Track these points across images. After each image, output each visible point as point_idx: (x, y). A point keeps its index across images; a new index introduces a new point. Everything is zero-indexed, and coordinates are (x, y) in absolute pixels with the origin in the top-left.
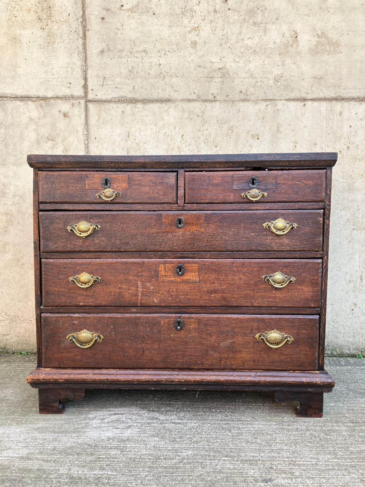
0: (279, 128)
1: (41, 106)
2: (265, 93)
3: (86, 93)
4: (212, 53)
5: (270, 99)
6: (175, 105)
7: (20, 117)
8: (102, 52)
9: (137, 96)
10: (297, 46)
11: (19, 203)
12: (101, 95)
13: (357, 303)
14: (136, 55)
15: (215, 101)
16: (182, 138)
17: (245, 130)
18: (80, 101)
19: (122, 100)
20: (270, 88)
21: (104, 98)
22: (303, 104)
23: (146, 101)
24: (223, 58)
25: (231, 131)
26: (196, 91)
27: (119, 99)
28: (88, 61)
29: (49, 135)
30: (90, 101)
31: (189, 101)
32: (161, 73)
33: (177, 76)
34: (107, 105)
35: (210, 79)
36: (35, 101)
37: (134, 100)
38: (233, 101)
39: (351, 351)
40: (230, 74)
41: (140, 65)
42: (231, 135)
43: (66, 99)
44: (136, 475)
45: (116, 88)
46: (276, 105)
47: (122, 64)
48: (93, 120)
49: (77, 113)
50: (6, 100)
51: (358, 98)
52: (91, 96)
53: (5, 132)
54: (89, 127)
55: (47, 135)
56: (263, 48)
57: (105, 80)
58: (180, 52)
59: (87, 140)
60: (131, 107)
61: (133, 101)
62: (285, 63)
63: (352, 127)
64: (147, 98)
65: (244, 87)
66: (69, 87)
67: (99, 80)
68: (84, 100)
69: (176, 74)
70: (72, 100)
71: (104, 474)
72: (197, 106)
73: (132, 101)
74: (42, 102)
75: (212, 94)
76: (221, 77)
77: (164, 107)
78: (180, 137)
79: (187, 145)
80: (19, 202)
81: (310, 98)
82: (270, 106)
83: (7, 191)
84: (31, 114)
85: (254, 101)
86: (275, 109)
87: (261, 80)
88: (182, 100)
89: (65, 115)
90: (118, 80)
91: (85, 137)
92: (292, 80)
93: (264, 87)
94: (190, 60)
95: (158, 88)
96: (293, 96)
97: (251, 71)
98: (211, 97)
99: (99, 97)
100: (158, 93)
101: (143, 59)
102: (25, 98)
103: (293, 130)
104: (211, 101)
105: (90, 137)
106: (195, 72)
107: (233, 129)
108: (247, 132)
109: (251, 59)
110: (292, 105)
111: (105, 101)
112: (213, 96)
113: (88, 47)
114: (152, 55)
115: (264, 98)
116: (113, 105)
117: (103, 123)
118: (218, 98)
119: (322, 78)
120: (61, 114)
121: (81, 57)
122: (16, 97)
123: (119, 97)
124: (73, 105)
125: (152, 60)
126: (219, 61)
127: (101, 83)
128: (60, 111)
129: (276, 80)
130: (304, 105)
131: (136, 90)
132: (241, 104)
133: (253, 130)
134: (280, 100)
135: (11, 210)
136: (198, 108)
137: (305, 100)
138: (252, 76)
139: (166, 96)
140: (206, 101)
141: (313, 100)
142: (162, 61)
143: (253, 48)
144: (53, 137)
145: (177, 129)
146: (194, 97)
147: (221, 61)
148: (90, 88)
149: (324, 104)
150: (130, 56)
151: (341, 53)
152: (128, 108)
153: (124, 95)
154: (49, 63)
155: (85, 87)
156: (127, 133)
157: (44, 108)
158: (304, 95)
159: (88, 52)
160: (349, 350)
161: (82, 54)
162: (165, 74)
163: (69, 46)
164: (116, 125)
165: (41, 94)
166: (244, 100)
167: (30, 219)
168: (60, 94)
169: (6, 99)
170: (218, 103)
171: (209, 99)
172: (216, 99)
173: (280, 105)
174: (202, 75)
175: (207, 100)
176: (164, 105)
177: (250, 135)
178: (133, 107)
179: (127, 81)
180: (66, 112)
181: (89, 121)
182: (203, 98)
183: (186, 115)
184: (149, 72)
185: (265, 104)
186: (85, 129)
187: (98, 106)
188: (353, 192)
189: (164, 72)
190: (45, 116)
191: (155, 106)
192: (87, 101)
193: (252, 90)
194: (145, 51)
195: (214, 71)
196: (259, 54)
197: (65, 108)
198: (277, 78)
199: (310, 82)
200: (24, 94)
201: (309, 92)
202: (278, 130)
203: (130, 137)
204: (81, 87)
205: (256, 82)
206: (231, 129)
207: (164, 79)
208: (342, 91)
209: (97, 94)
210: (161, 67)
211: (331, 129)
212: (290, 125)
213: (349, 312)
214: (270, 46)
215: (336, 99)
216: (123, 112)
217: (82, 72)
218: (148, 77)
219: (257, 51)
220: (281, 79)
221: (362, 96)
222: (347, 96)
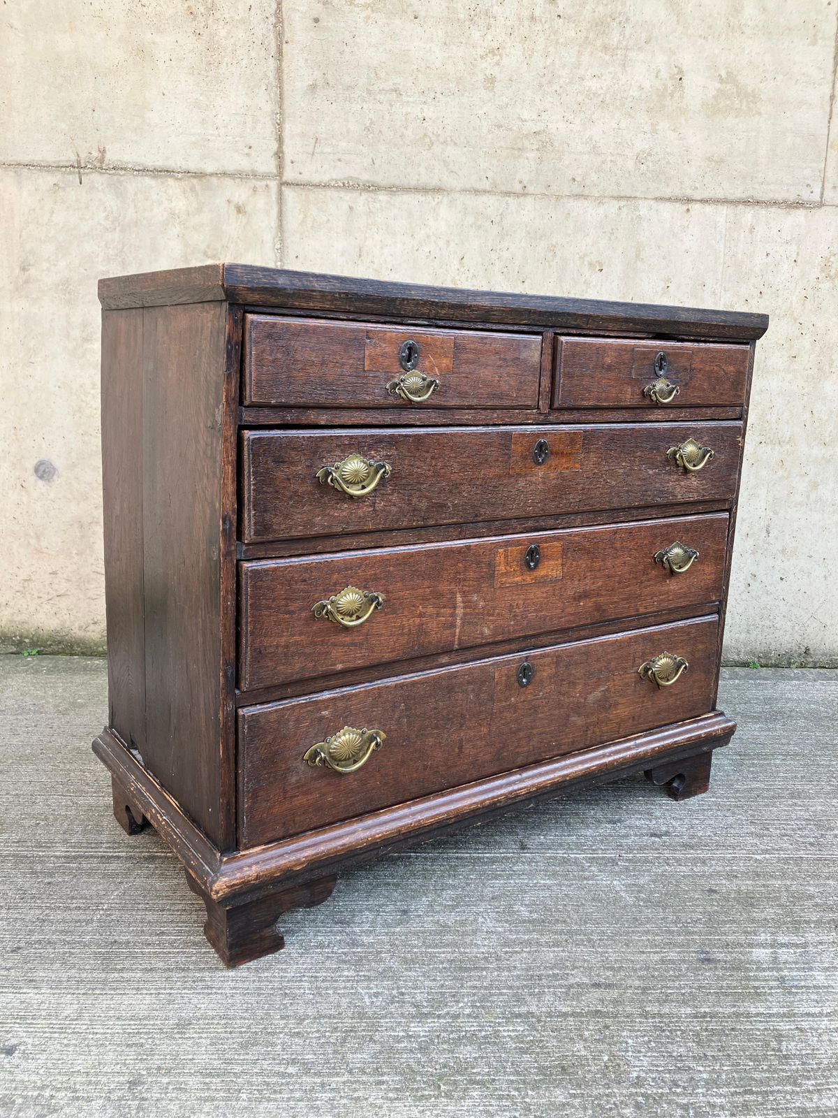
0: (639, 251)
1: (193, 189)
2: (618, 184)
3: (280, 167)
4: (524, 102)
5: (626, 197)
6: (450, 198)
7: (152, 210)
8: (313, 87)
9: (379, 179)
10: (682, 97)
12: (310, 173)
13: (757, 574)
14: (378, 97)
15: (525, 195)
16: (460, 263)
17: (578, 253)
18: (268, 182)
19: (348, 186)
20: (627, 175)
21: (316, 179)
22: (685, 208)
23: (395, 189)
24: (543, 113)
25: (552, 253)
26: (490, 174)
27: (343, 183)
28: (286, 103)
29: (208, 247)
30: (287, 184)
31: (477, 192)
32: (425, 135)
33: (455, 144)
34: (321, 194)
35: (516, 152)
36: (180, 179)
37: (373, 185)
38: (558, 198)
39: (742, 656)
40: (556, 144)
41: (387, 117)
42: (552, 261)
43: (241, 178)
45: (340, 160)
46: (636, 209)
47: (351, 114)
48: (292, 222)
49: (262, 205)
50: (124, 175)
51: (785, 202)
52: (289, 175)
53: (121, 237)
54: (286, 235)
55: (203, 246)
56: (619, 97)
57: (317, 144)
58: (463, 95)
59: (281, 260)
60: (366, 200)
61: (371, 188)
62: (657, 127)
63: (770, 256)
64: (397, 183)
65: (579, 172)
66: (248, 155)
67: (306, 143)
68: (277, 182)
69: (454, 138)
70: (253, 181)
72: (491, 204)
73: (369, 187)
74: (195, 181)
75: (521, 182)
76: (538, 150)
77: (429, 203)
78: (456, 262)
79: (470, 275)
81: (699, 198)
82: (625, 210)
84: (173, 204)
85: (596, 198)
86: (634, 217)
87: (612, 158)
88: (464, 190)
89: (239, 210)
90: (343, 144)
91: (278, 255)
92: (668, 163)
93: (617, 172)
94: (481, 112)
95: (419, 165)
96: (668, 192)
97: (593, 141)
98: (518, 188)
99: (305, 177)
100: (419, 175)
101: (391, 106)
102: (160, 171)
103: (664, 258)
104: (517, 195)
105: (286, 253)
106: (490, 136)
107: (556, 250)
108: (580, 258)
109: (595, 117)
110: (667, 210)
111: (317, 186)
112: (521, 185)
113: (285, 77)
114: (411, 99)
115: (615, 195)
116: (330, 193)
117: (313, 227)
118: (530, 189)
119: (722, 161)
120: (232, 207)
121: (272, 95)
122: (143, 170)
123: (345, 179)
124: (255, 190)
125: (409, 108)
126: (535, 117)
127: (310, 150)
128: (229, 201)
129: (640, 160)
130: (688, 210)
131: (376, 166)
132: (572, 203)
133: (591, 253)
134: (645, 198)
136: (492, 208)
137: (689, 200)
138: (595, 150)
139: (434, 182)
140: (508, 194)
141: (704, 201)
142: (429, 112)
143: (599, 95)
144: (215, 252)
145: (452, 244)
146: (486, 185)
147: (539, 118)
148: (288, 159)
149: (724, 210)
150: (366, 99)
151: (760, 114)
152: (361, 201)
153: (355, 175)
154: (208, 104)
155: (279, 155)
156: (358, 250)
157: (200, 193)
158: (689, 192)
159: (286, 87)
160: (738, 655)
161: (275, 89)
162: (434, 138)
163: (248, 71)
164: (337, 233)
165: (193, 166)
166: (578, 196)
168: (231, 168)
169: (123, 172)
170: (529, 199)
171: (513, 191)
172: (526, 191)
173: (643, 207)
174: (503, 144)
175: (510, 193)
176: (429, 197)
177: (586, 263)
178: (370, 199)
179: (361, 147)
180: (240, 203)
181: (285, 222)
182: (503, 188)
183: (470, 220)
184: (403, 133)
185: (615, 204)
186: (277, 239)
187: (304, 194)
188: (764, 375)
189: (431, 135)
190: (199, 210)
191: (412, 200)
192: (282, 184)
193: (594, 177)
194: (396, 91)
195: (526, 136)
196: (611, 109)
197: (240, 196)
198: (641, 155)
199: (700, 167)
200: (160, 164)
201: (697, 185)
202: (637, 256)
203: (362, 258)
204: (272, 154)
205: (603, 163)
206: (552, 249)
207: (430, 148)
208: (757, 186)
209: (302, 171)
210: (425, 124)
211: (733, 259)
212: (659, 247)
213: (742, 588)
214: (631, 93)
215: (746, 202)
216: (351, 208)
217: (274, 125)
218: (401, 143)
219: (607, 102)
220: (649, 158)
221: (792, 197)
222: (765, 198)
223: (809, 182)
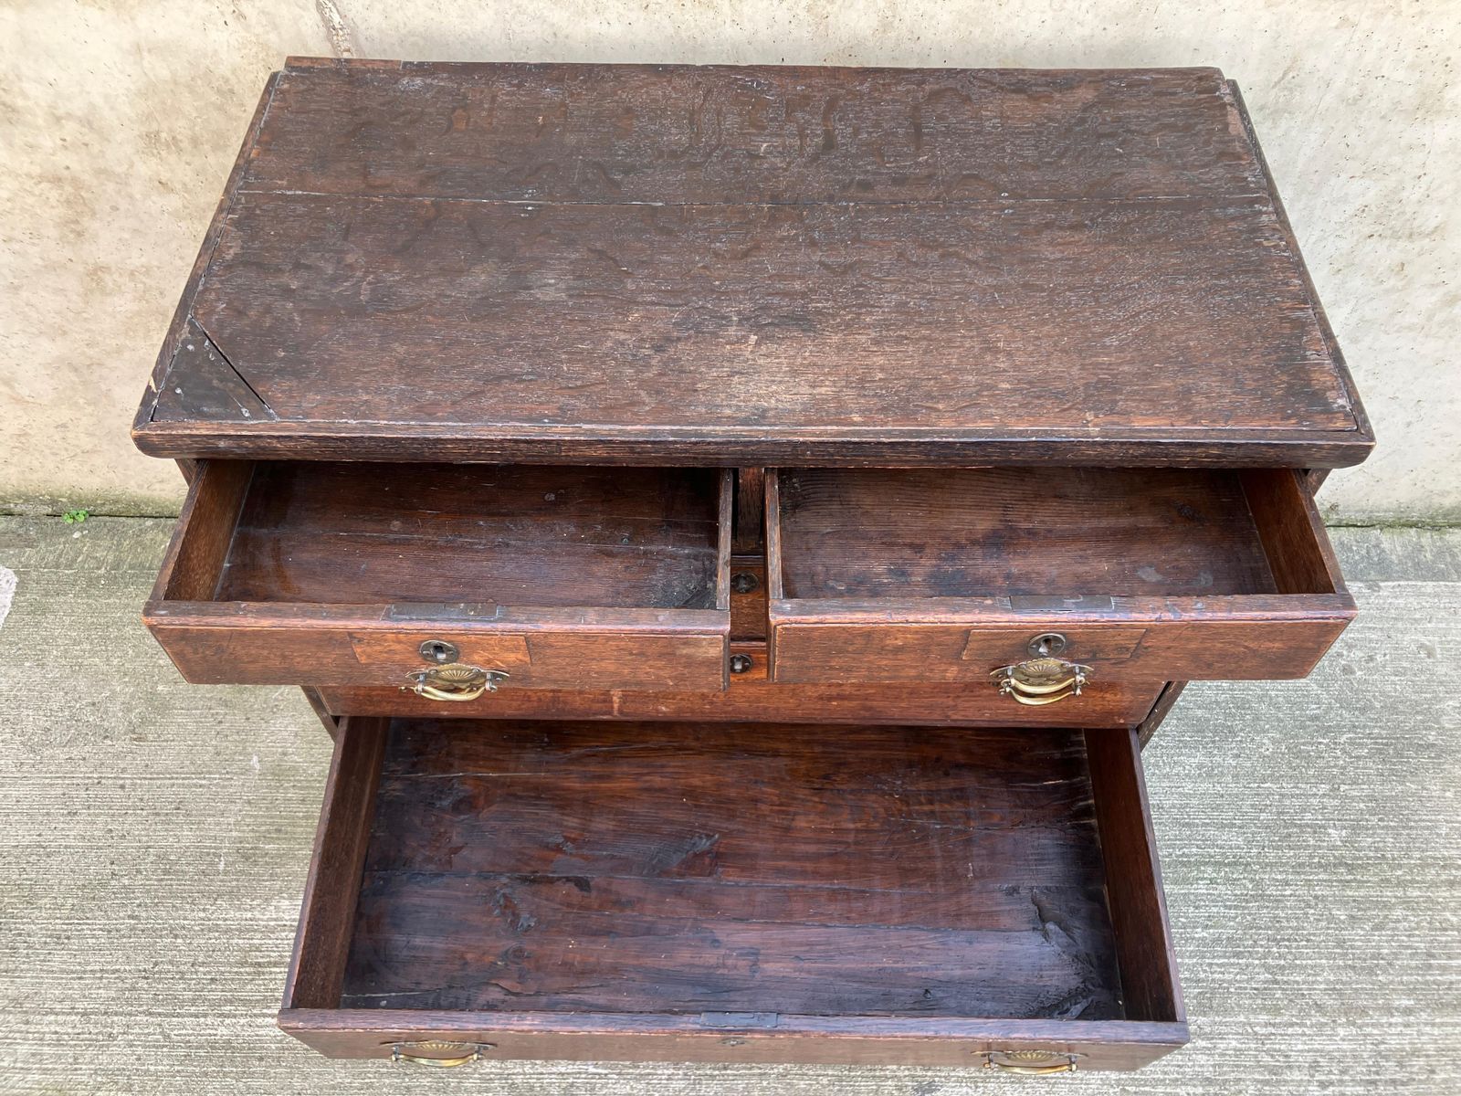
11: (86, 145)
44: (649, 1074)
71: (580, 1073)
80: (86, 139)
83: (20, 102)
135: (68, 168)
167: (153, 198)
188: (1429, 118)
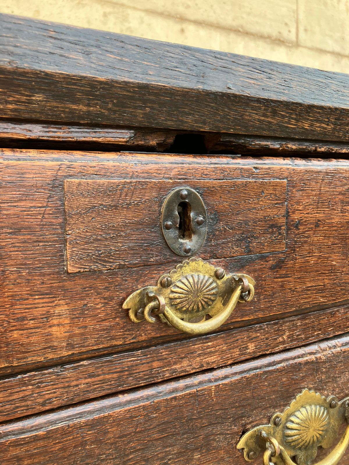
22: (178, 27)
51: (269, 37)
81: (192, 18)
110: (159, 25)
130: (183, 30)
134: (134, 8)
137: (183, 19)
141: (198, 23)
149: (218, 37)
158: (182, 10)
173: (133, 19)
185: (99, 9)
201: (189, 4)
208: (245, 16)
215: (236, 31)
221: (274, 34)
222: (254, 29)
223: (287, 21)
